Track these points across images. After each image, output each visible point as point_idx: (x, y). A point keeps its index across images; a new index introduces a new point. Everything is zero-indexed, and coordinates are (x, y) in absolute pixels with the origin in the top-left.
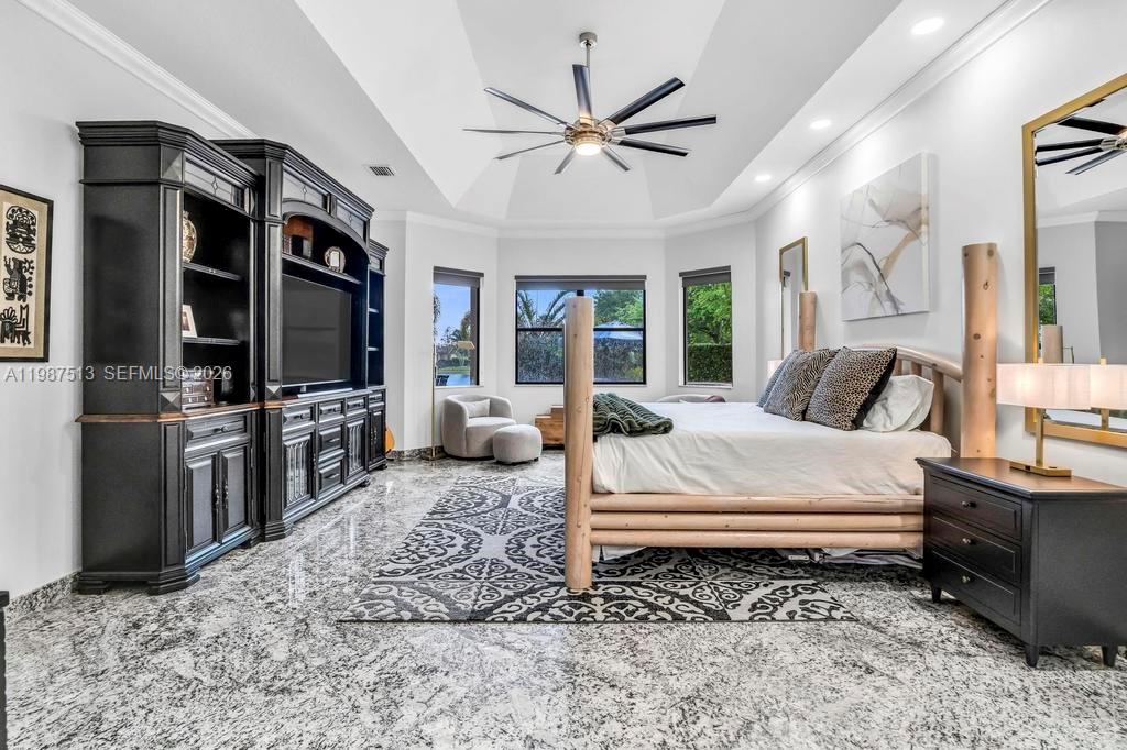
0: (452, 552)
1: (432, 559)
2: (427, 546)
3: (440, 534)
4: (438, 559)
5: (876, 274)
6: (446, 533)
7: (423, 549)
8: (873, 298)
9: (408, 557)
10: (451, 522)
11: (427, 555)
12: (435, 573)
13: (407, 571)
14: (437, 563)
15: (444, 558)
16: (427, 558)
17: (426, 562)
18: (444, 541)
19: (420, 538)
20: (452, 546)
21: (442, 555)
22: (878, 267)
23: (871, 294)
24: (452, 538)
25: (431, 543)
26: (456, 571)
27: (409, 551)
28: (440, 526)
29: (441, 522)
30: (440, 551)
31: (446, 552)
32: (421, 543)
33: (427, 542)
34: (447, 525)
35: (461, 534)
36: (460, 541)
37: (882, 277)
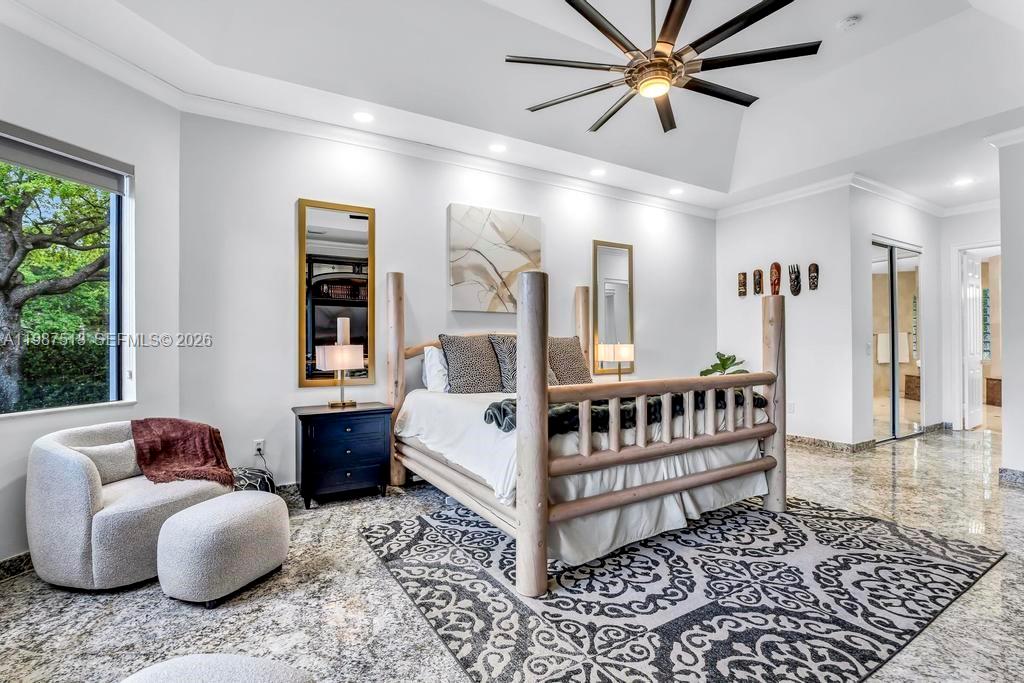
0: (869, 567)
1: (899, 568)
2: (901, 587)
3: (874, 598)
4: (890, 565)
5: (499, 281)
6: (862, 597)
7: (909, 585)
8: (494, 298)
9: (933, 582)
10: (842, 614)
11: (905, 576)
12: (901, 555)
13: (936, 567)
14: (894, 562)
15: (883, 564)
16: (907, 572)
17: (909, 568)
18: (873, 585)
19: (911, 604)
20: (865, 574)
21: (882, 568)
22: (500, 276)
23: (492, 294)
24: (857, 584)
25: (893, 589)
26: (875, 549)
27: (932, 590)
28: (867, 615)
29: (859, 621)
30: (884, 574)
31: (877, 571)
32: (910, 595)
33: (901, 592)
34: (852, 611)
35: (840, 585)
36: (848, 578)
37: (505, 284)
